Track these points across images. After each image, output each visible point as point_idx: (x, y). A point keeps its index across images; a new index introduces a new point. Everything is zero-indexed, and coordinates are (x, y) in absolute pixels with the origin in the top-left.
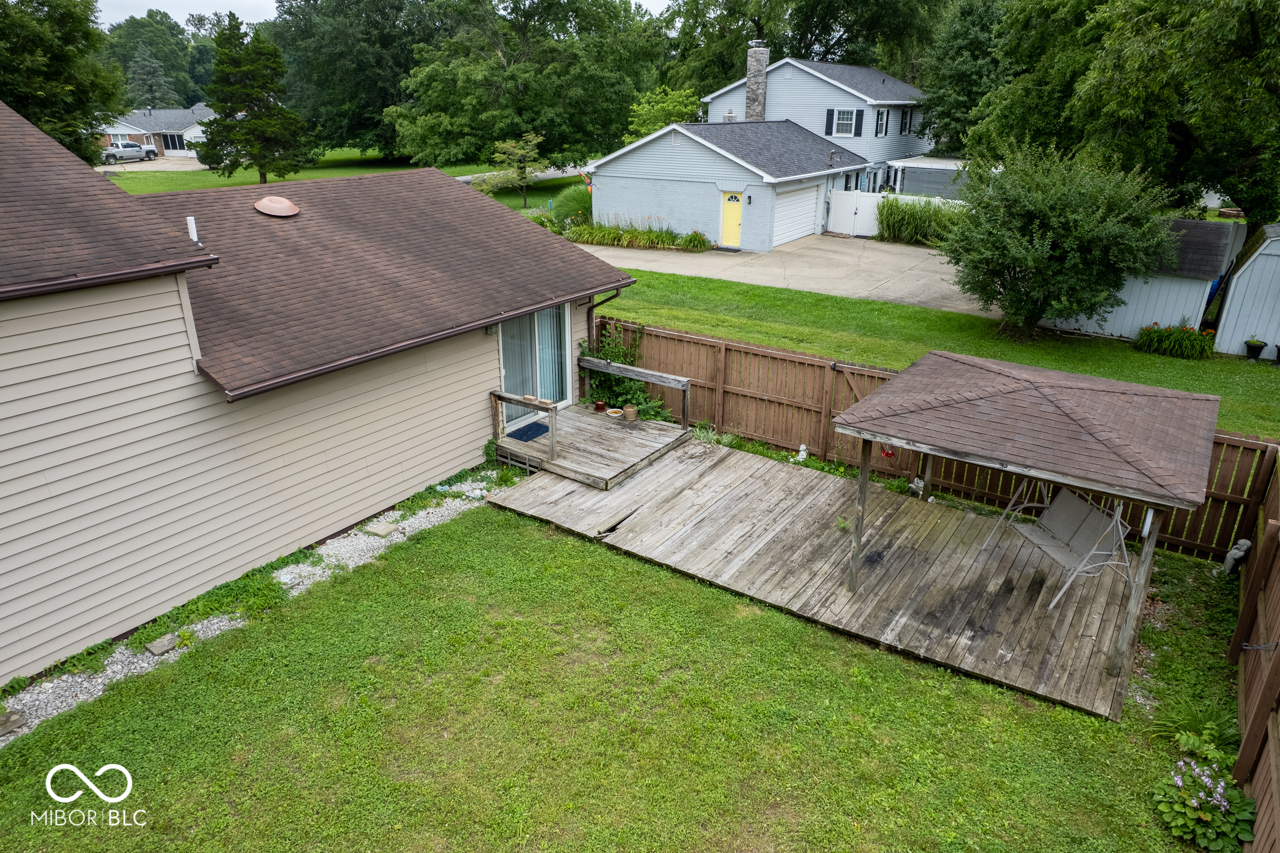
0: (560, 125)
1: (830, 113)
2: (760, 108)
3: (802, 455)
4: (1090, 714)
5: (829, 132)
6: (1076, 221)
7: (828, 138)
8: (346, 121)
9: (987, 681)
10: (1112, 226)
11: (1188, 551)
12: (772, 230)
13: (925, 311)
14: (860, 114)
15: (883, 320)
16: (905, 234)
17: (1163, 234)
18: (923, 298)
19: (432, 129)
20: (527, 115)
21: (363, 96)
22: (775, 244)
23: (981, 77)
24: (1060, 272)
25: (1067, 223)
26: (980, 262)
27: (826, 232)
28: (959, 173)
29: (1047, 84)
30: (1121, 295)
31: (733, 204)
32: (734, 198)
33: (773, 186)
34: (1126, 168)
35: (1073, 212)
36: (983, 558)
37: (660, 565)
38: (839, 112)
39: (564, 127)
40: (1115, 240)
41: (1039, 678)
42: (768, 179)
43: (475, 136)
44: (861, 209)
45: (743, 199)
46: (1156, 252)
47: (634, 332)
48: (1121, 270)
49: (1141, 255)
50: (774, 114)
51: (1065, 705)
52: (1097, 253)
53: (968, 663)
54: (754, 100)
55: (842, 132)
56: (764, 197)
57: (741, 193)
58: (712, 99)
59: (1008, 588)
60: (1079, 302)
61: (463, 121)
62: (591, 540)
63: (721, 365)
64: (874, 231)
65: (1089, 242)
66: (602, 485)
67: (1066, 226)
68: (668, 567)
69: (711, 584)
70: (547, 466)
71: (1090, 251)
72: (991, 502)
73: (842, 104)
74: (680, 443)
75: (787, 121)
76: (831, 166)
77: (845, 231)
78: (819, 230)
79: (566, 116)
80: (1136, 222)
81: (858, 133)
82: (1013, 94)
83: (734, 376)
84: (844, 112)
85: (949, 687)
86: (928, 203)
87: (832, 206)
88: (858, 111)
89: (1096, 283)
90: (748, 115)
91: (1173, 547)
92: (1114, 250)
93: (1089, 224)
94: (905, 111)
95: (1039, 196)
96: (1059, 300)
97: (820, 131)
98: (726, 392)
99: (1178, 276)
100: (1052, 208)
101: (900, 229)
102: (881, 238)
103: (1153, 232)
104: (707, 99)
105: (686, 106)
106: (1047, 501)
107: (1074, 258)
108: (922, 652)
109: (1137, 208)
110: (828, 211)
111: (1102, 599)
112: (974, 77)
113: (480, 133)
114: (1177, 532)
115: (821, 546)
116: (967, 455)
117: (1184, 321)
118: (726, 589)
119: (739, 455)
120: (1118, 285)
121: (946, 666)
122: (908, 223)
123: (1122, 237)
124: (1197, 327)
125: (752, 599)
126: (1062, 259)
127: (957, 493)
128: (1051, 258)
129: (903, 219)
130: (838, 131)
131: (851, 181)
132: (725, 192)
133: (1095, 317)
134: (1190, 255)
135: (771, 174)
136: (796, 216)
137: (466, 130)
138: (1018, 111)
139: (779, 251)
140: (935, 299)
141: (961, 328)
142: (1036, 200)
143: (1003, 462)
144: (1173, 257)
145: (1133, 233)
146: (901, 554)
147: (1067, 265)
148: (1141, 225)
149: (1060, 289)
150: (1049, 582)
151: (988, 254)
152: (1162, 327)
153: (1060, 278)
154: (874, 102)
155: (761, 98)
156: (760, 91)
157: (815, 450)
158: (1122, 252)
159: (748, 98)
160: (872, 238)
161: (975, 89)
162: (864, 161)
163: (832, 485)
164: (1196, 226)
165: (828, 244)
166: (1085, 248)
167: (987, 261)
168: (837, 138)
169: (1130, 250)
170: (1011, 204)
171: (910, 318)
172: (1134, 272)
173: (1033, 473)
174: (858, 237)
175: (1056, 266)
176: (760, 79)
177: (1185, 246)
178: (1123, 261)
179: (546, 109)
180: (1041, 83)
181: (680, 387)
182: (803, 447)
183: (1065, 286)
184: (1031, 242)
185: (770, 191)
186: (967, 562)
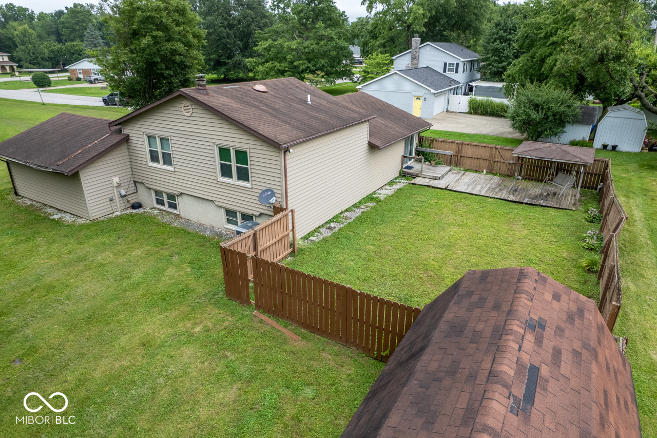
0: (327, 67)
1: (445, 64)
2: (417, 61)
3: (485, 172)
4: (571, 210)
5: (445, 71)
6: (552, 106)
7: (444, 74)
8: (213, 63)
9: (548, 207)
10: (562, 108)
11: (589, 188)
12: (433, 110)
13: (498, 137)
14: (457, 64)
15: (486, 140)
16: (480, 111)
17: (578, 110)
18: (495, 133)
19: (271, 69)
20: (313, 63)
21: (221, 52)
22: (434, 115)
23: (504, 50)
24: (546, 123)
25: (549, 107)
26: (522, 120)
27: (447, 111)
28: (501, 89)
29: (534, 58)
30: (565, 130)
31: (418, 100)
32: (418, 98)
33: (434, 94)
34: (565, 89)
35: (551, 104)
36: (541, 190)
37: (465, 193)
38: (449, 64)
39: (328, 68)
40: (563, 112)
41: (560, 206)
42: (433, 91)
43: (290, 71)
44: (461, 102)
45: (422, 99)
46: (575, 116)
47: (431, 140)
48: (565, 122)
49: (571, 117)
50: (423, 64)
51: (566, 209)
52: (558, 116)
53: (544, 204)
54: (415, 59)
55: (450, 71)
56: (430, 98)
57: (421, 97)
58: (396, 58)
59: (548, 194)
60: (552, 132)
61: (286, 65)
62: (444, 189)
63: (460, 148)
64: (467, 110)
65: (556, 113)
66: (438, 178)
67: (549, 108)
68: (467, 193)
69: (479, 195)
70: (419, 175)
71: (556, 116)
72: (538, 181)
73: (450, 60)
74: (450, 170)
75: (428, 67)
76: (450, 86)
77: (455, 111)
78: (445, 110)
79: (329, 63)
80: (569, 107)
81: (457, 72)
82: (524, 61)
83: (463, 151)
84: (451, 64)
85: (541, 208)
86: (488, 100)
87: (450, 101)
88: (457, 63)
89: (558, 126)
90: (412, 64)
91: (585, 188)
92: (563, 116)
93: (555, 107)
94: (472, 62)
95: (540, 99)
96: (547, 132)
97: (441, 71)
98: (461, 156)
99: (581, 124)
100: (544, 103)
101: (476, 109)
102: (470, 113)
103: (574, 110)
104: (394, 58)
105: (386, 61)
106: (555, 176)
107: (551, 118)
108: (534, 203)
109: (570, 102)
110: (448, 102)
111: (570, 196)
112: (501, 50)
113: (293, 70)
114: (586, 184)
115: (501, 189)
116: (544, 158)
117: (584, 138)
118: (484, 196)
119: (467, 173)
120: (564, 127)
121: (540, 205)
122: (481, 107)
123: (565, 111)
124: (588, 140)
125: (491, 197)
126: (547, 119)
127: (529, 179)
128: (544, 118)
129: (479, 106)
130: (448, 71)
131: (455, 91)
132: (415, 96)
133: (557, 137)
134: (585, 117)
135: (434, 89)
136: (439, 105)
137: (287, 69)
138: (525, 68)
139: (435, 118)
140: (499, 134)
141: (512, 142)
142: (538, 100)
143: (552, 159)
144: (580, 118)
145: (569, 110)
146: (521, 189)
147: (549, 120)
148: (571, 108)
149: (546, 128)
150: (557, 193)
151: (524, 117)
152: (577, 140)
153: (546, 124)
154: (463, 60)
155: (417, 58)
156: (417, 55)
157: (488, 171)
158: (565, 116)
159: (412, 58)
160: (466, 113)
161: (501, 55)
162: (459, 83)
163: (496, 179)
164: (587, 108)
165: (450, 115)
166: (554, 115)
167: (524, 120)
168: (448, 74)
169: (568, 115)
170: (531, 101)
171: (494, 139)
172: (569, 122)
173: (558, 161)
174: (460, 113)
175: (545, 121)
176: (417, 50)
177: (584, 114)
178: (566, 119)
179: (321, 60)
180: (532, 57)
181: (450, 154)
182: (485, 170)
183: (548, 127)
184: (538, 113)
185: (433, 96)
186: (537, 190)
